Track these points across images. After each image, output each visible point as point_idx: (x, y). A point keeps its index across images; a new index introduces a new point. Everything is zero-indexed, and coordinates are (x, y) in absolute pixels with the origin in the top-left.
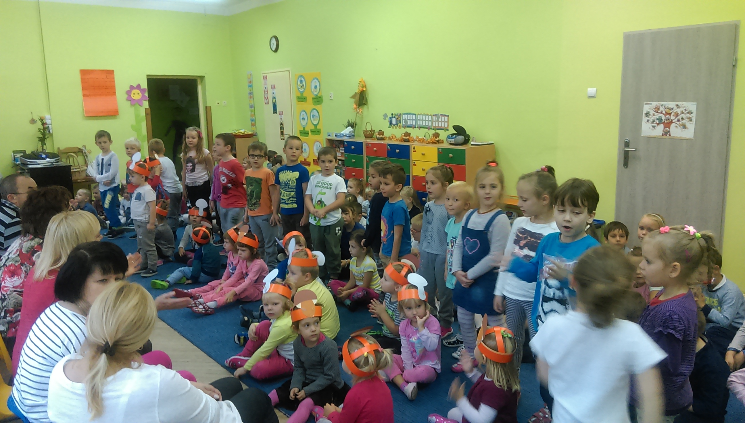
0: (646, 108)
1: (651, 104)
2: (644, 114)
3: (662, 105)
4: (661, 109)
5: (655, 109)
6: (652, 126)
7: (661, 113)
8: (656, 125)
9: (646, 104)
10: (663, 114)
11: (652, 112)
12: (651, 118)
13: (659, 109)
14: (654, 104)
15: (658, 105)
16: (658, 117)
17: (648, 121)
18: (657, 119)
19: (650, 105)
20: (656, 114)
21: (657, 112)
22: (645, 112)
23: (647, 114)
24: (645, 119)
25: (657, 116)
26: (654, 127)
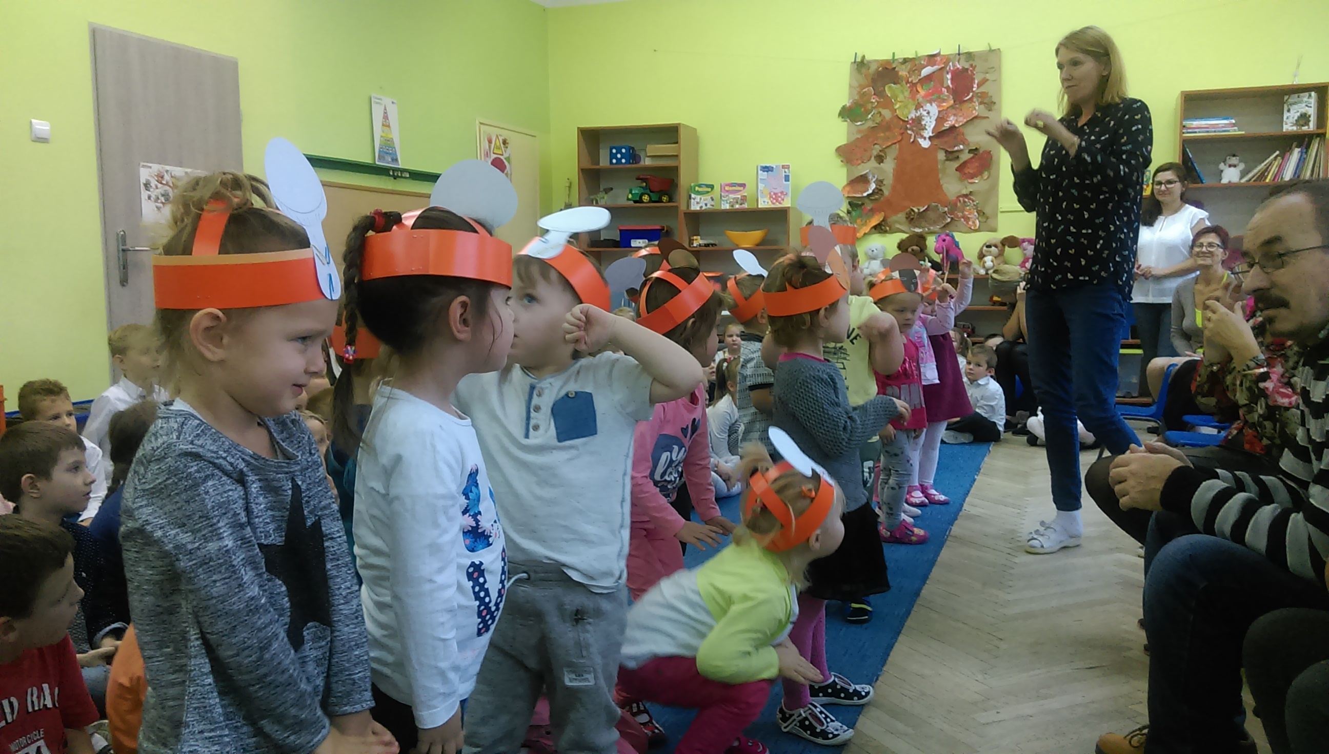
0: (145, 174)
1: (150, 167)
2: (142, 186)
3: (167, 171)
4: (167, 177)
5: (157, 176)
6: (157, 207)
7: (167, 184)
8: (161, 205)
9: (143, 166)
10: (170, 186)
11: (153, 183)
12: (154, 193)
13: (162, 177)
14: (156, 167)
15: (161, 170)
16: (163, 192)
17: (149, 198)
18: (163, 195)
19: (149, 169)
20: (159, 185)
21: (161, 183)
22: (143, 181)
23: (147, 186)
24: (144, 194)
25: (162, 189)
26: (158, 208)
